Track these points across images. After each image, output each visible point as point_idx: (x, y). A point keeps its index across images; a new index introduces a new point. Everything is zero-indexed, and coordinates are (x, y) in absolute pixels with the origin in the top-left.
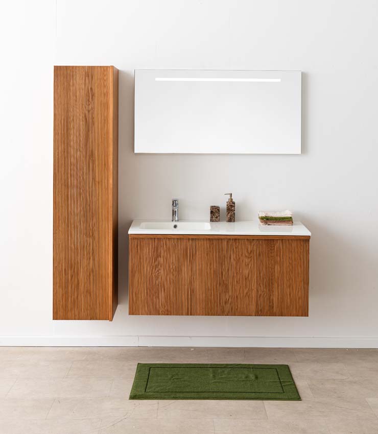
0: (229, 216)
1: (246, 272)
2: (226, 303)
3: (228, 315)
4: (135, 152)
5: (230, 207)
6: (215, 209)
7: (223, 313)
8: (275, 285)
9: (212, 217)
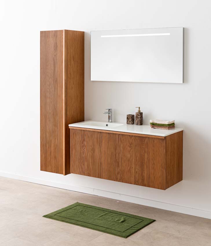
0: (137, 121)
1: (129, 156)
2: (118, 173)
3: (119, 181)
4: (91, 80)
5: (137, 116)
6: (129, 116)
7: (116, 180)
8: (145, 167)
9: (127, 121)
